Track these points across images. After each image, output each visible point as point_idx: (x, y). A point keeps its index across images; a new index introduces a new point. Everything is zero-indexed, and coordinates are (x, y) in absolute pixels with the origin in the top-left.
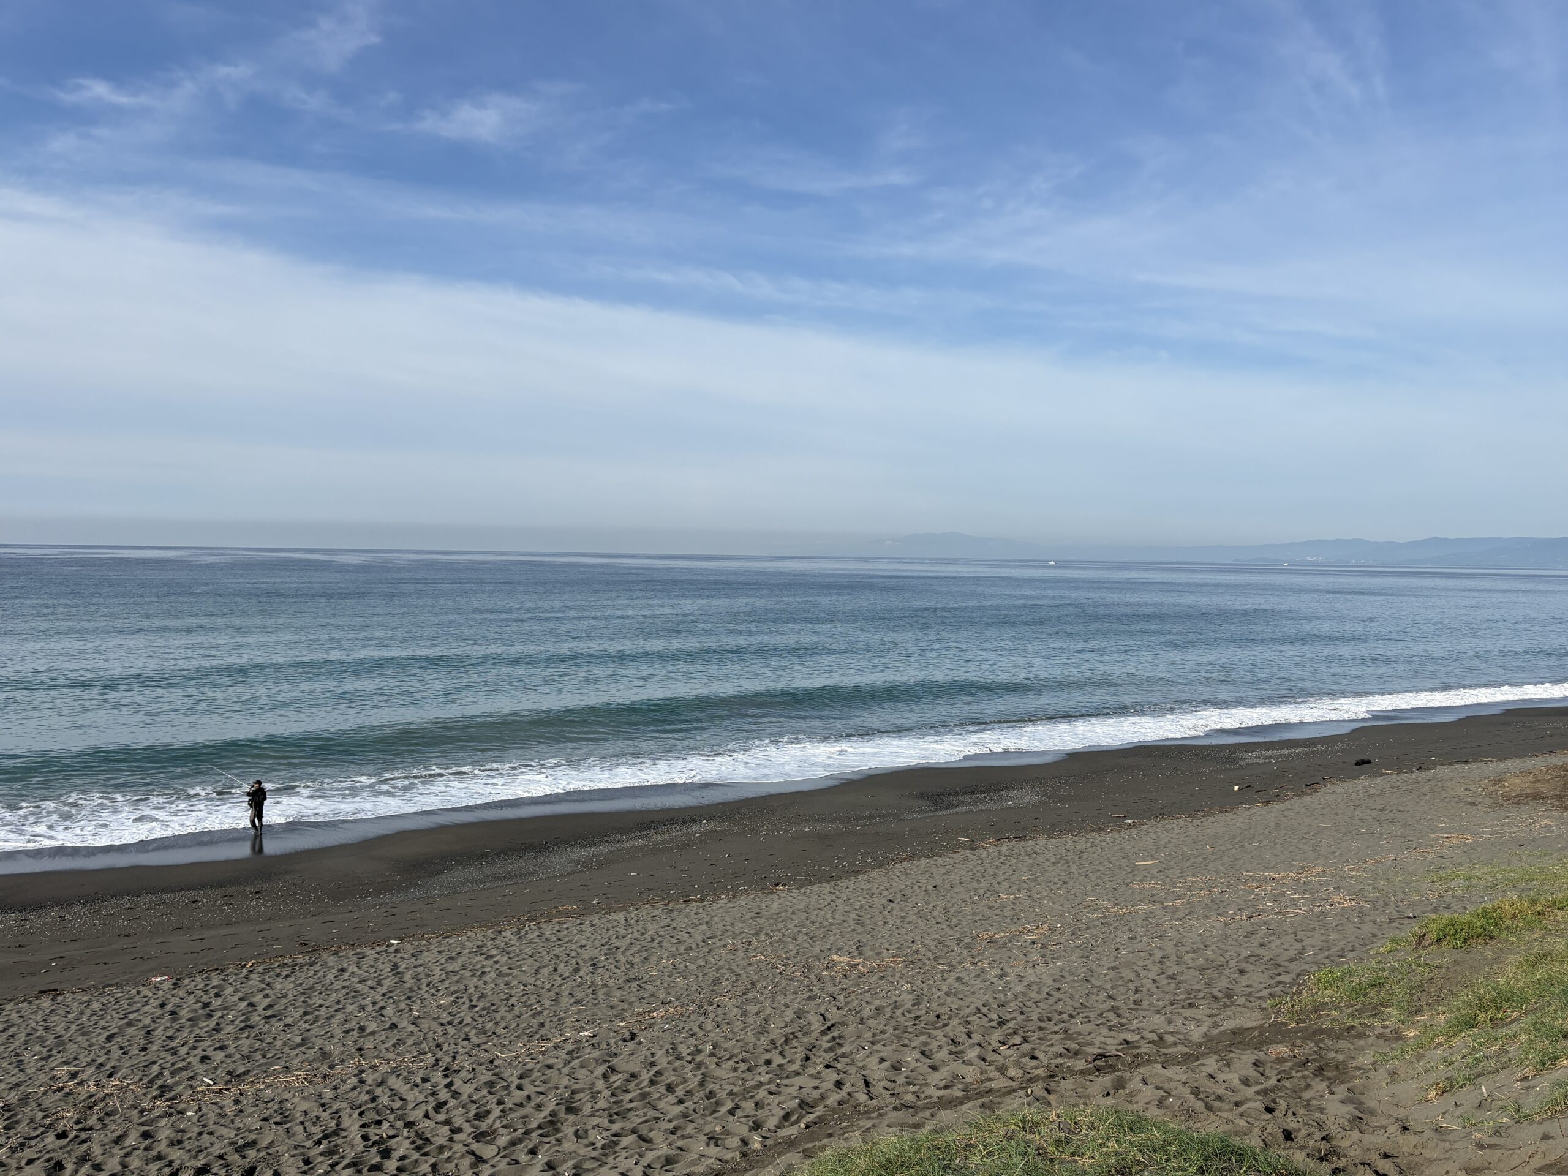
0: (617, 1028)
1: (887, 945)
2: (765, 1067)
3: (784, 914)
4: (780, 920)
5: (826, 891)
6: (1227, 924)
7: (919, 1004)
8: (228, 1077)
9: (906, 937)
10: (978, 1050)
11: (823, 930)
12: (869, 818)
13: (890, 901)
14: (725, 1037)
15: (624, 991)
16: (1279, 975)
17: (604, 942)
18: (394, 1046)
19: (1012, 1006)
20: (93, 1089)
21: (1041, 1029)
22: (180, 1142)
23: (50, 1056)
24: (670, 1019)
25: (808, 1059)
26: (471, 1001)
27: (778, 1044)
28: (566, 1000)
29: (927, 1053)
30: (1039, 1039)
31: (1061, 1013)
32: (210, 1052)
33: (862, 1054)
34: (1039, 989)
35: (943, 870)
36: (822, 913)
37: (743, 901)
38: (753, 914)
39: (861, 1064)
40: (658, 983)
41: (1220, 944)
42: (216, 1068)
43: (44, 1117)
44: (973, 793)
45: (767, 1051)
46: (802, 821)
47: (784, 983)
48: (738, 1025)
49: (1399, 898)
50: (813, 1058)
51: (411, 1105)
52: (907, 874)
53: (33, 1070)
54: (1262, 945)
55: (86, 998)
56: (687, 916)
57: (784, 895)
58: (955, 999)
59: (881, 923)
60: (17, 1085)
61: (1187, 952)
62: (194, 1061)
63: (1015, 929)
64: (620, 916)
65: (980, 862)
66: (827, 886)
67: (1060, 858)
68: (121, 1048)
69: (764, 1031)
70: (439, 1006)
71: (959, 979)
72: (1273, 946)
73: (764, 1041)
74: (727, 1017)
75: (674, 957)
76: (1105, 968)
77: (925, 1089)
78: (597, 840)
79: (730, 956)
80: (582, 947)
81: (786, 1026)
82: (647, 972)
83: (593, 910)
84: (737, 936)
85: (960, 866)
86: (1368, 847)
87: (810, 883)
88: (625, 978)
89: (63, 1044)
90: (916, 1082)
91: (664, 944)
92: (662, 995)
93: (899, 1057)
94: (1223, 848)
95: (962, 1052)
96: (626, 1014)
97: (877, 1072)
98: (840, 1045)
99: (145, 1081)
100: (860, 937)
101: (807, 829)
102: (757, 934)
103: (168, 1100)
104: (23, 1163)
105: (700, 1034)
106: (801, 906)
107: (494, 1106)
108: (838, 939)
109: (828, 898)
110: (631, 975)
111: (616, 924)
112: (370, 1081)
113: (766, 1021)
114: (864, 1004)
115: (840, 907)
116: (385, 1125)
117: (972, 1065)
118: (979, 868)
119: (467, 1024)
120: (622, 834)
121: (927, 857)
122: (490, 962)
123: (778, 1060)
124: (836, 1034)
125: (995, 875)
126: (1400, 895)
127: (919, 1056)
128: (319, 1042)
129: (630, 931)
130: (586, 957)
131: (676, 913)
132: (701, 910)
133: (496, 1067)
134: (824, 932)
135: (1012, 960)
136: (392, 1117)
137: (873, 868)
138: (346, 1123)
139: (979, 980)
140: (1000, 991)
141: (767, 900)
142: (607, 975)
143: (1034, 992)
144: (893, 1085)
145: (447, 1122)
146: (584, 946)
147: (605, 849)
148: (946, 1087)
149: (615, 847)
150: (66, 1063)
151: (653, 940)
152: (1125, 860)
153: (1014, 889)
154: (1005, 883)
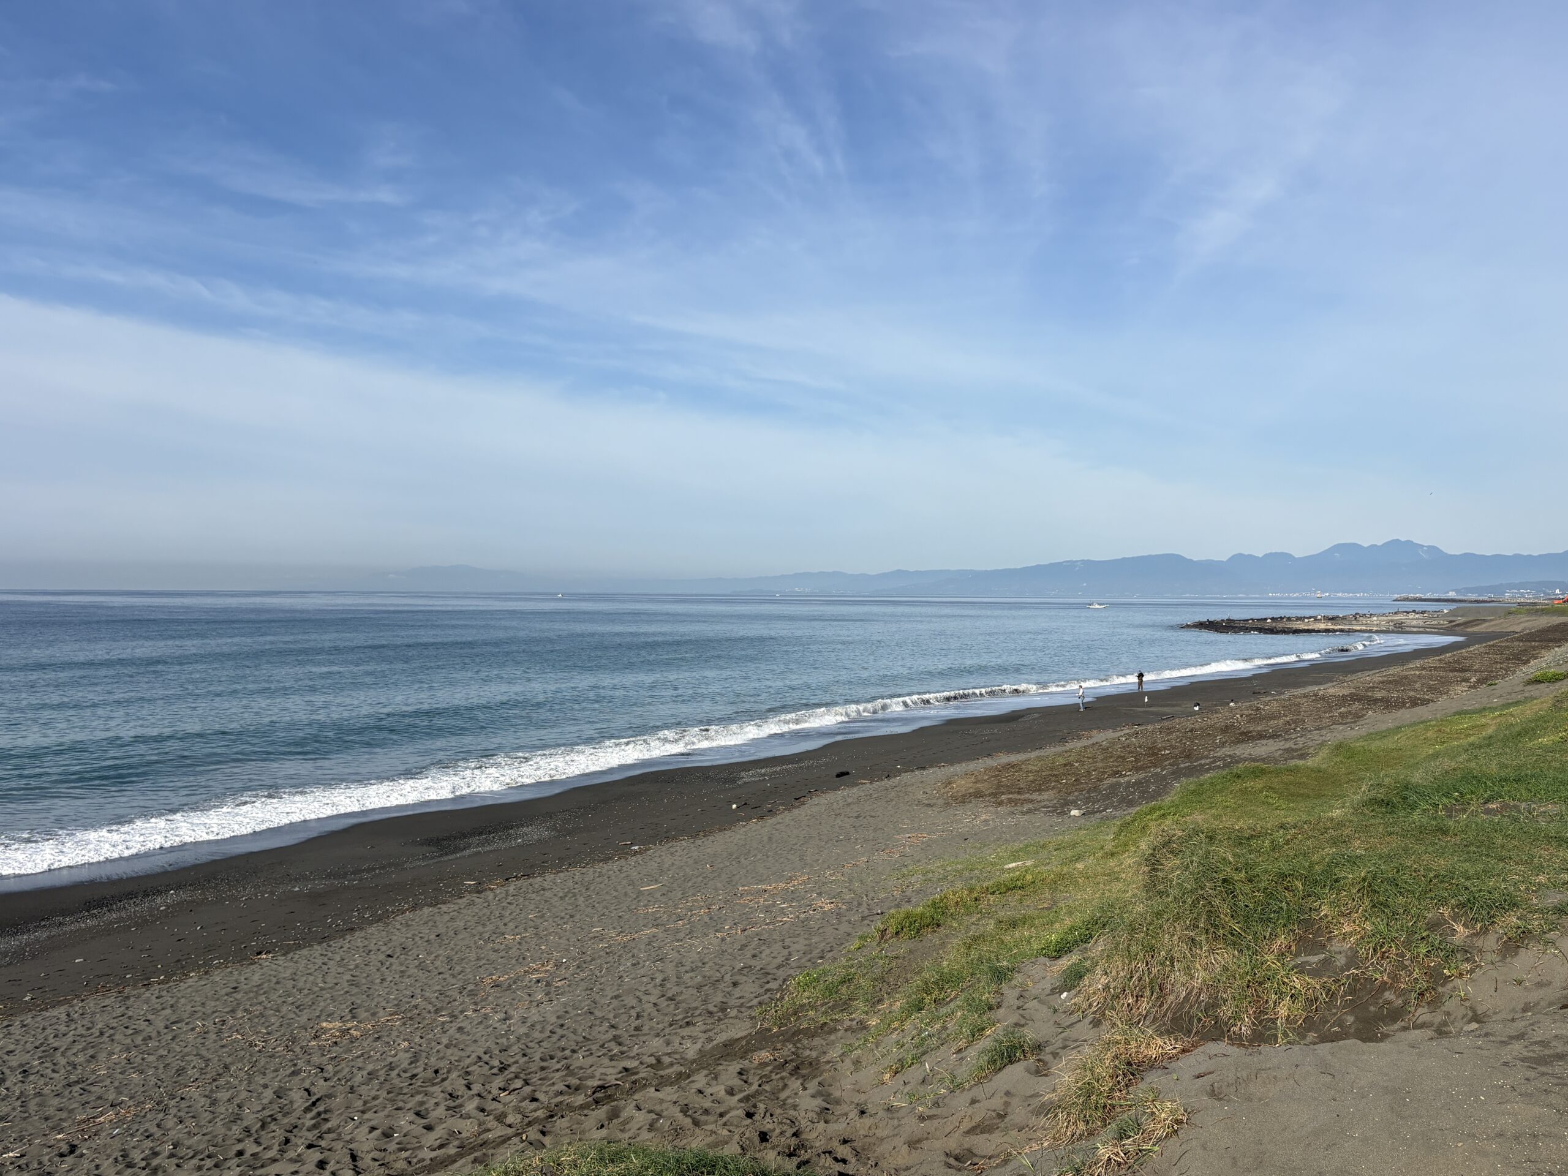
0: (52, 1142)
1: (384, 1004)
2: (237, 1159)
3: (266, 985)
4: (262, 992)
5: (317, 954)
6: (723, 940)
7: (417, 1061)
9: (405, 992)
10: (476, 1101)
11: (312, 996)
12: (368, 870)
13: (389, 956)
14: (189, 1133)
15: (63, 1097)
16: (768, 982)
17: (37, 1044)
19: (515, 1049)
21: (543, 1069)
24: (122, 1121)
25: (287, 1141)
27: (253, 1131)
29: (422, 1113)
30: (540, 1079)
31: (564, 1049)
33: (351, 1125)
34: (543, 1028)
35: (447, 917)
36: (311, 978)
37: (217, 976)
38: (229, 990)
39: (348, 1138)
40: (107, 1082)
41: (717, 960)
44: (481, 834)
45: (239, 1141)
46: (291, 881)
47: (263, 1062)
48: (208, 1116)
49: (870, 897)
50: (293, 1140)
52: (408, 925)
54: (754, 956)
56: (147, 1002)
57: (268, 963)
58: (456, 1050)
59: (378, 981)
61: (687, 972)
63: (520, 970)
64: (60, 1012)
65: (486, 905)
66: (319, 948)
67: (568, 892)
69: (236, 1118)
71: (460, 1029)
72: (763, 956)
73: (236, 1130)
74: (193, 1109)
75: (128, 1050)
76: (609, 998)
77: (418, 1152)
78: (31, 926)
79: (199, 1040)
80: (9, 1053)
81: (264, 1109)
82: (94, 1072)
83: (27, 1008)
84: (209, 1016)
85: (464, 911)
86: (846, 852)
87: (299, 947)
88: (64, 1082)
90: (409, 1146)
91: (116, 1037)
92: (111, 1096)
93: (392, 1123)
94: (722, 865)
95: (461, 1106)
96: (65, 1124)
97: (366, 1143)
98: (326, 1120)
100: (354, 999)
101: (297, 889)
102: (233, 1011)
105: (158, 1133)
106: (288, 974)
108: (329, 1004)
109: (319, 961)
110: (73, 1078)
111: (55, 1020)
113: (239, 1106)
114: (355, 1070)
115: (333, 970)
117: (470, 1118)
118: (485, 910)
120: (64, 915)
121: (431, 905)
123: (251, 1148)
124: (321, 1109)
125: (501, 917)
126: (871, 894)
127: (413, 1117)
129: (73, 1027)
130: (14, 1064)
131: (132, 999)
132: (164, 993)
134: (313, 998)
135: (516, 1002)
137: (371, 923)
139: (481, 1027)
140: (502, 1036)
141: (247, 971)
142: (42, 1081)
143: (537, 1033)
144: (383, 1154)
146: (12, 1052)
147: (42, 935)
148: (441, 1147)
149: (55, 931)
151: (102, 1034)
152: (631, 887)
153: (521, 929)
154: (511, 924)
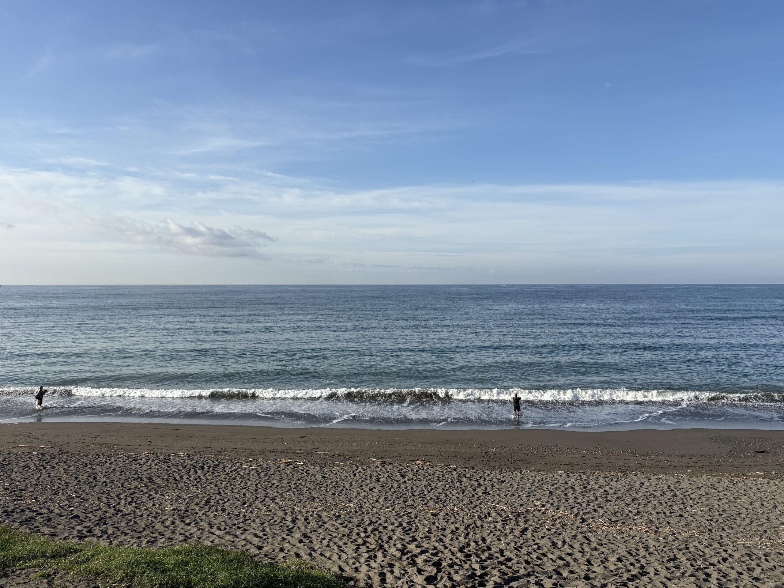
8: (610, 521)
18: (685, 525)
20: (553, 513)
22: (602, 545)
23: (530, 496)
26: (718, 511)
28: (775, 522)
32: (596, 507)
42: (602, 516)
43: (539, 520)
51: (708, 556)
53: (526, 500)
55: (533, 474)
60: (522, 505)
62: (592, 511)
68: (557, 498)
70: (701, 511)
89: (532, 491)
99: (573, 514)
103: (587, 525)
104: (540, 537)
107: (755, 566)
112: (680, 538)
116: (699, 563)
119: (721, 523)
122: (722, 494)
128: (645, 515)
133: (748, 547)
136: (701, 559)
138: (678, 556)
145: (732, 568)
150: (537, 500)
